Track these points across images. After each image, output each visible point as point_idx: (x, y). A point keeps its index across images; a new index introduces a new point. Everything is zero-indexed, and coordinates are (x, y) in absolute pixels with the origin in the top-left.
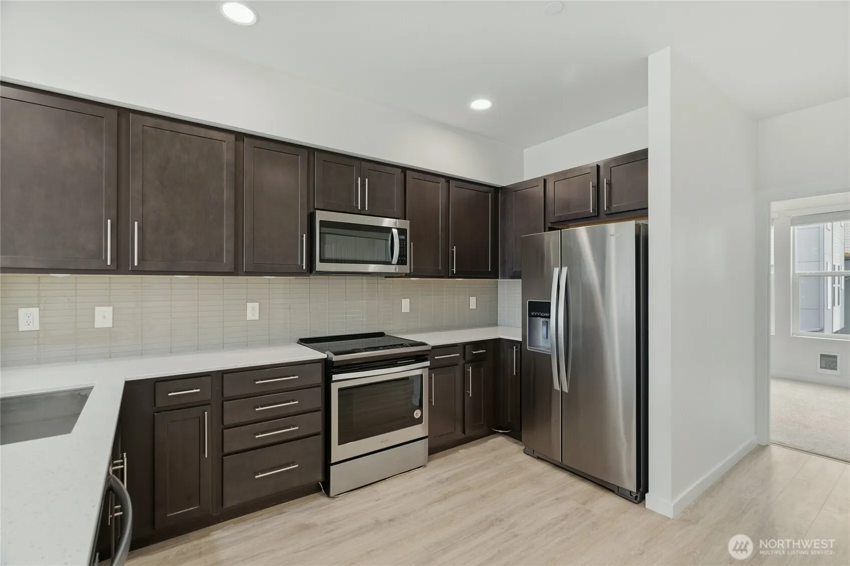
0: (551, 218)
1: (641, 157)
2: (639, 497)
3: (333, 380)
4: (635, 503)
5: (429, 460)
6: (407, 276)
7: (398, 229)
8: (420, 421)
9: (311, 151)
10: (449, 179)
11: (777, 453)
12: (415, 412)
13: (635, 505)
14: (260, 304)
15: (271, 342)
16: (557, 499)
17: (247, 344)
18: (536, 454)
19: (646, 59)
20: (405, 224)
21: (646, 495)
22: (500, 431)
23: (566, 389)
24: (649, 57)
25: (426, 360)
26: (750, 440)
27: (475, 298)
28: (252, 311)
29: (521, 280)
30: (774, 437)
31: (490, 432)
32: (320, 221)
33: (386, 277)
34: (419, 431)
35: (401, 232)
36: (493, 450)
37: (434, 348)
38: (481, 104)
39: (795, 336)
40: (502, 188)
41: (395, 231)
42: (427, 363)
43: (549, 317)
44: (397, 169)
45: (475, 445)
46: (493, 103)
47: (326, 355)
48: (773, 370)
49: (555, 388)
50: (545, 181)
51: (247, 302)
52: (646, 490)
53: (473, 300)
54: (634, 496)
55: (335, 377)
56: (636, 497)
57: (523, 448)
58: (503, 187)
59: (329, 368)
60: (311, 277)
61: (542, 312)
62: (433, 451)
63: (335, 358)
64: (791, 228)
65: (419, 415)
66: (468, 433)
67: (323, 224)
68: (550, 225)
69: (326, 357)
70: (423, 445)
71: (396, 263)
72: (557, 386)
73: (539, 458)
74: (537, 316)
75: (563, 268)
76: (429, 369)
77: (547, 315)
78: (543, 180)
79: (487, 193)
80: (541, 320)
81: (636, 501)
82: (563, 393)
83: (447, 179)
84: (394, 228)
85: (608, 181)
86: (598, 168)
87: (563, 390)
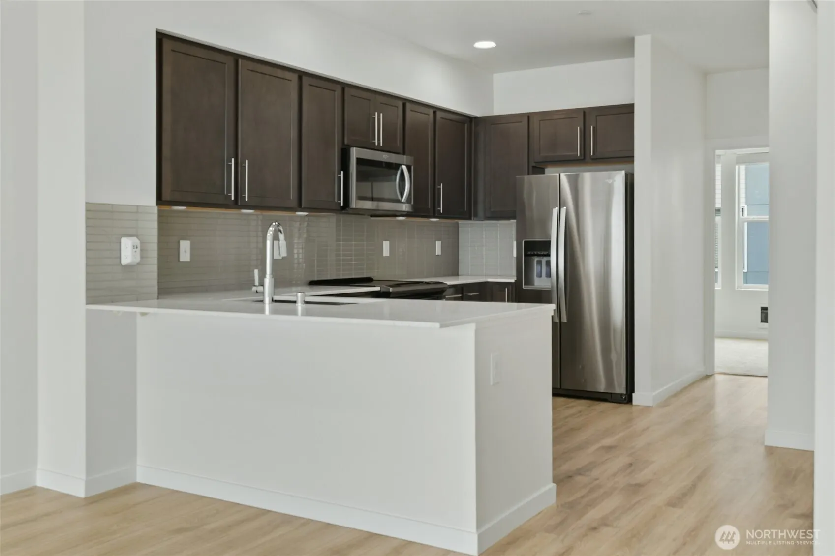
0: (536, 157)
1: (627, 110)
2: (627, 398)
4: (624, 403)
9: (344, 86)
11: (719, 378)
13: (625, 406)
20: (410, 161)
21: (633, 394)
23: (565, 319)
24: (635, 37)
27: (440, 242)
29: (515, 221)
32: (356, 158)
33: (372, 216)
35: (409, 167)
37: (449, 286)
38: (486, 44)
39: (739, 289)
40: (476, 118)
41: (404, 167)
43: (549, 255)
44: (400, 101)
46: (497, 44)
47: (379, 287)
48: (718, 330)
50: (529, 117)
52: (633, 391)
53: (438, 244)
54: (624, 397)
58: (478, 117)
60: (344, 215)
61: (539, 251)
63: (391, 290)
64: (737, 167)
67: (360, 161)
68: (534, 164)
71: (405, 201)
72: (556, 319)
74: (534, 255)
75: (561, 210)
77: (545, 253)
78: (527, 118)
79: (463, 123)
80: (536, 259)
81: (626, 402)
82: (562, 324)
83: (435, 110)
84: (404, 165)
85: (594, 128)
86: (584, 113)
87: (562, 320)
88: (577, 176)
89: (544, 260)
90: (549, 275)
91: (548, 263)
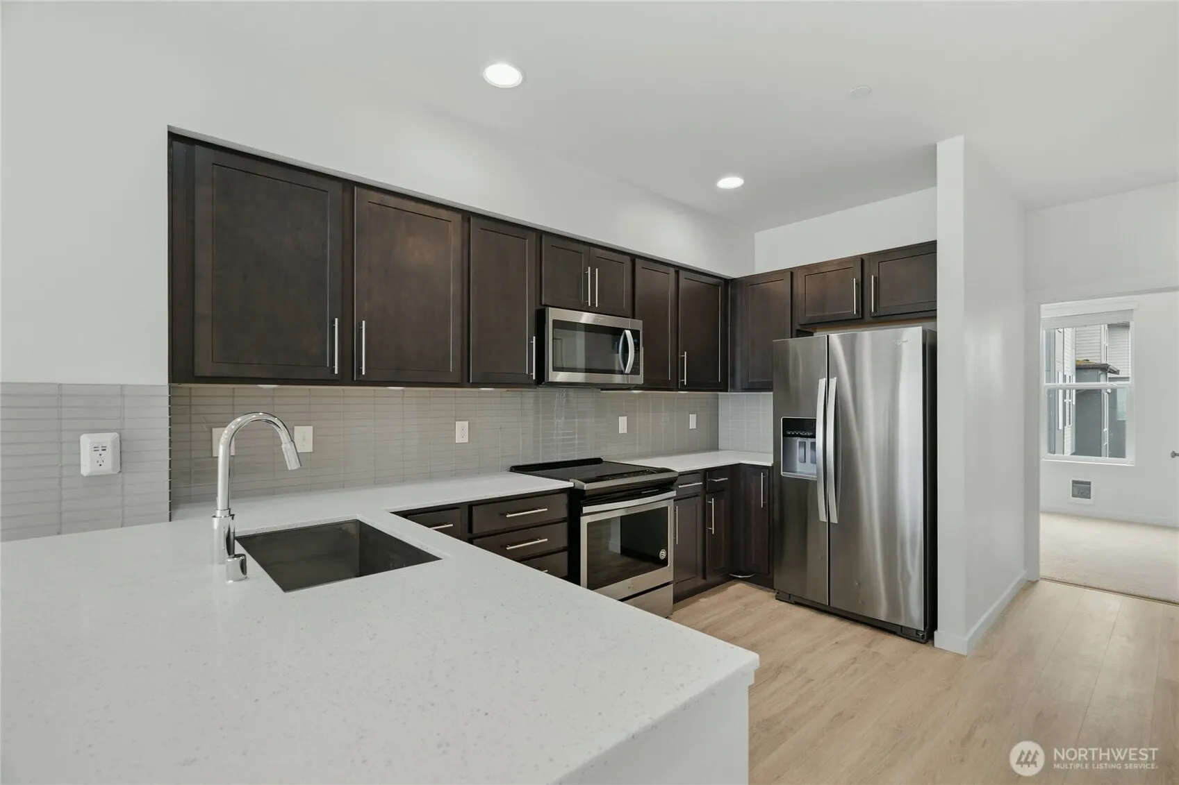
0: (802, 319)
1: (928, 251)
2: (925, 636)
3: (584, 512)
4: (922, 643)
5: (674, 609)
6: (637, 387)
7: (632, 331)
8: (664, 563)
9: (540, 234)
10: (678, 269)
12: (661, 552)
13: (923, 646)
14: (469, 423)
15: (482, 470)
16: (837, 643)
17: (457, 474)
18: (793, 599)
19: (936, 146)
20: (638, 324)
21: (935, 632)
22: (740, 577)
23: (834, 520)
24: (938, 144)
25: (670, 490)
26: (1021, 575)
27: (695, 415)
28: (461, 432)
29: (772, 393)
30: (1043, 572)
31: (728, 577)
32: (553, 320)
33: (602, 390)
34: (665, 574)
35: (635, 334)
36: (739, 597)
37: (681, 474)
38: (730, 183)
41: (628, 333)
42: (673, 494)
43: (814, 437)
44: (626, 257)
45: (715, 593)
46: (745, 182)
47: (573, 483)
49: (821, 520)
50: (792, 273)
51: (456, 420)
52: (935, 628)
53: (693, 419)
54: (921, 635)
55: (586, 510)
56: (923, 636)
57: (775, 594)
58: (734, 279)
59: (576, 500)
60: (539, 389)
61: (802, 430)
62: (678, 598)
63: (586, 487)
65: (664, 555)
66: (710, 579)
67: (558, 324)
68: (798, 327)
69: (573, 486)
70: (669, 592)
71: (629, 372)
72: (823, 518)
73: (797, 604)
74: (795, 436)
75: (830, 380)
76: (674, 501)
77: (810, 434)
78: (789, 273)
79: (716, 286)
80: (799, 440)
81: (923, 641)
82: (831, 525)
83: (677, 269)
84: (627, 329)
85: (875, 278)
86: (862, 261)
87: (832, 521)
88: (854, 338)
89: (809, 441)
90: (814, 461)
91: (813, 445)
